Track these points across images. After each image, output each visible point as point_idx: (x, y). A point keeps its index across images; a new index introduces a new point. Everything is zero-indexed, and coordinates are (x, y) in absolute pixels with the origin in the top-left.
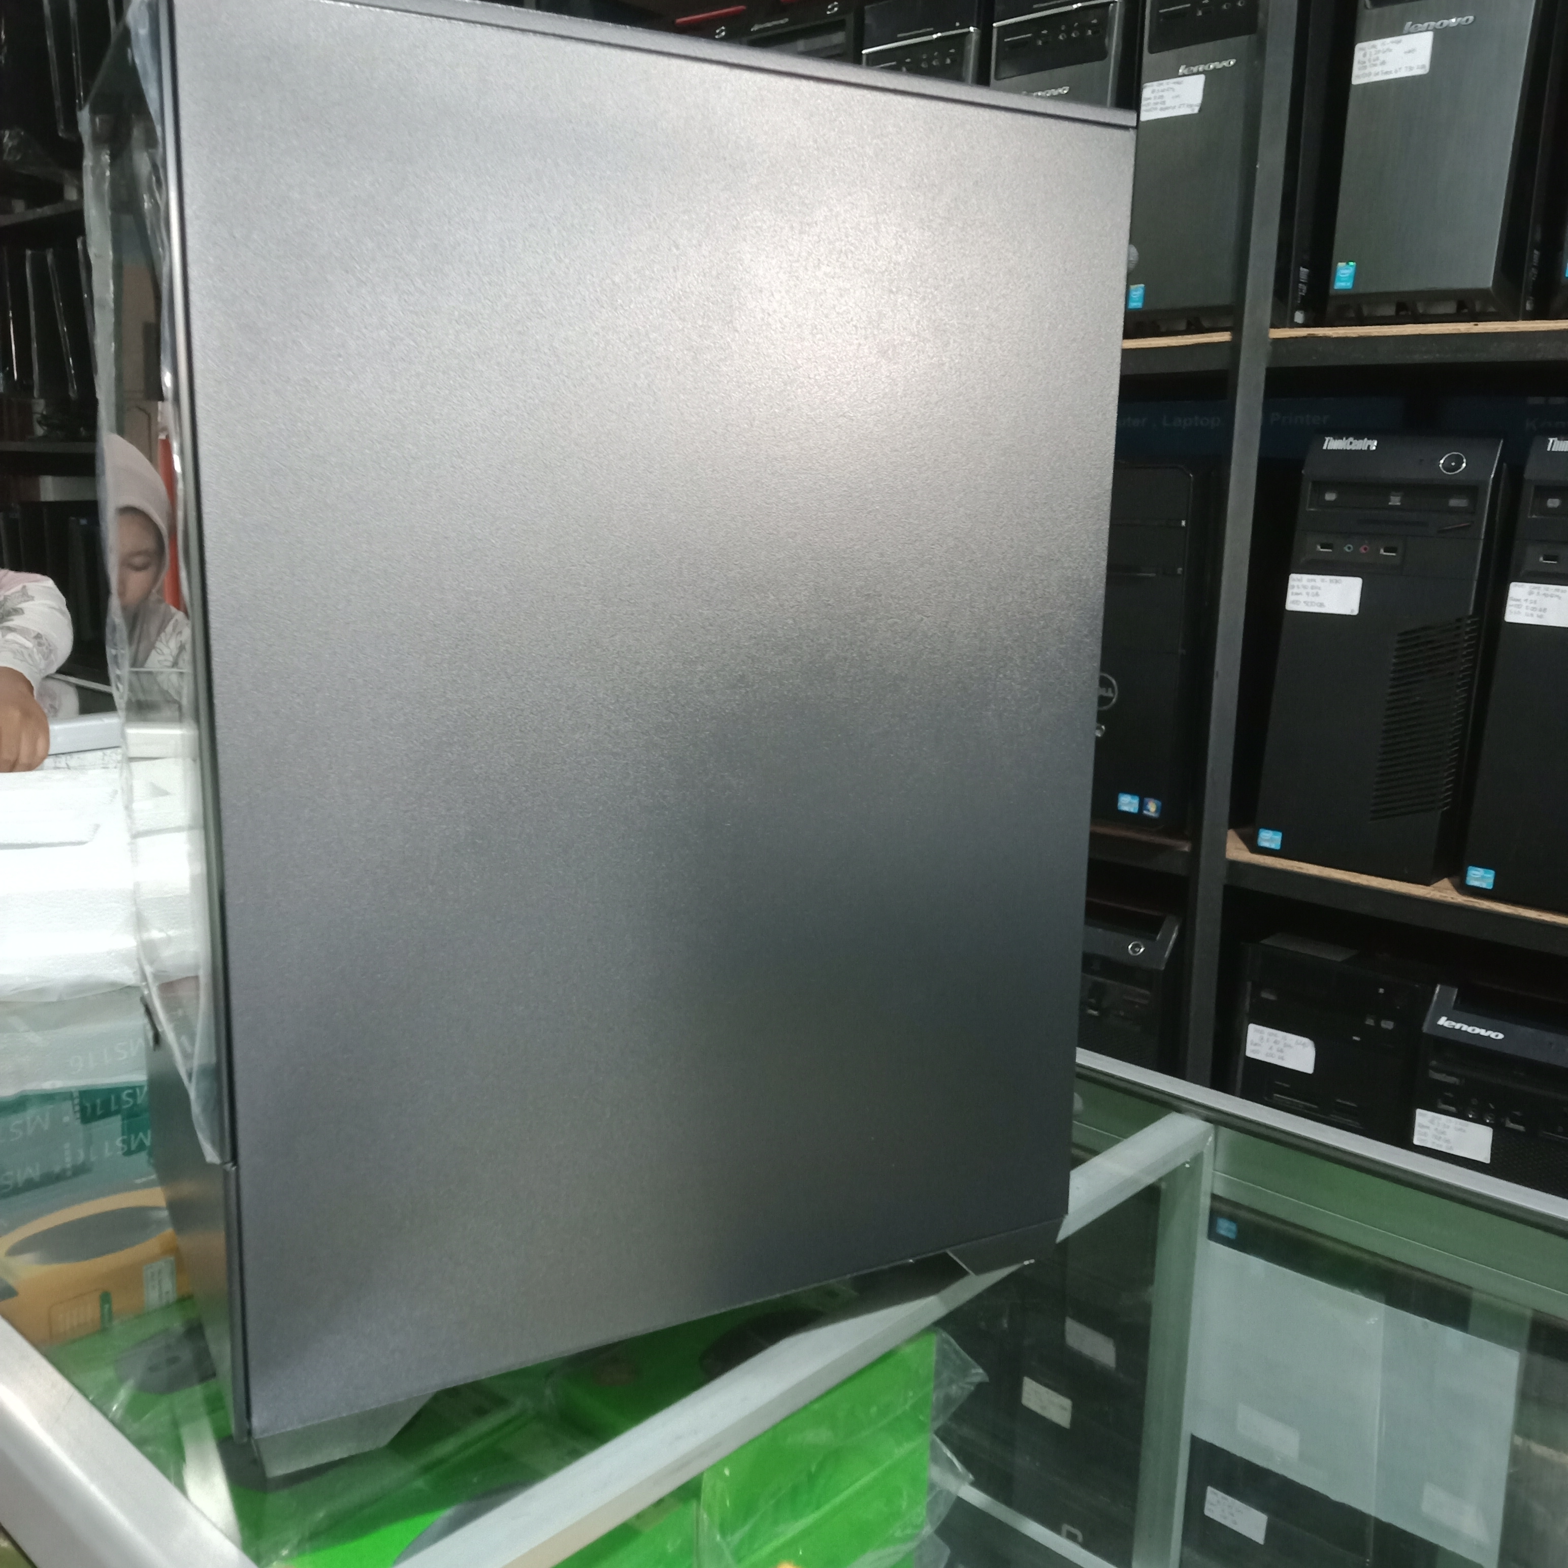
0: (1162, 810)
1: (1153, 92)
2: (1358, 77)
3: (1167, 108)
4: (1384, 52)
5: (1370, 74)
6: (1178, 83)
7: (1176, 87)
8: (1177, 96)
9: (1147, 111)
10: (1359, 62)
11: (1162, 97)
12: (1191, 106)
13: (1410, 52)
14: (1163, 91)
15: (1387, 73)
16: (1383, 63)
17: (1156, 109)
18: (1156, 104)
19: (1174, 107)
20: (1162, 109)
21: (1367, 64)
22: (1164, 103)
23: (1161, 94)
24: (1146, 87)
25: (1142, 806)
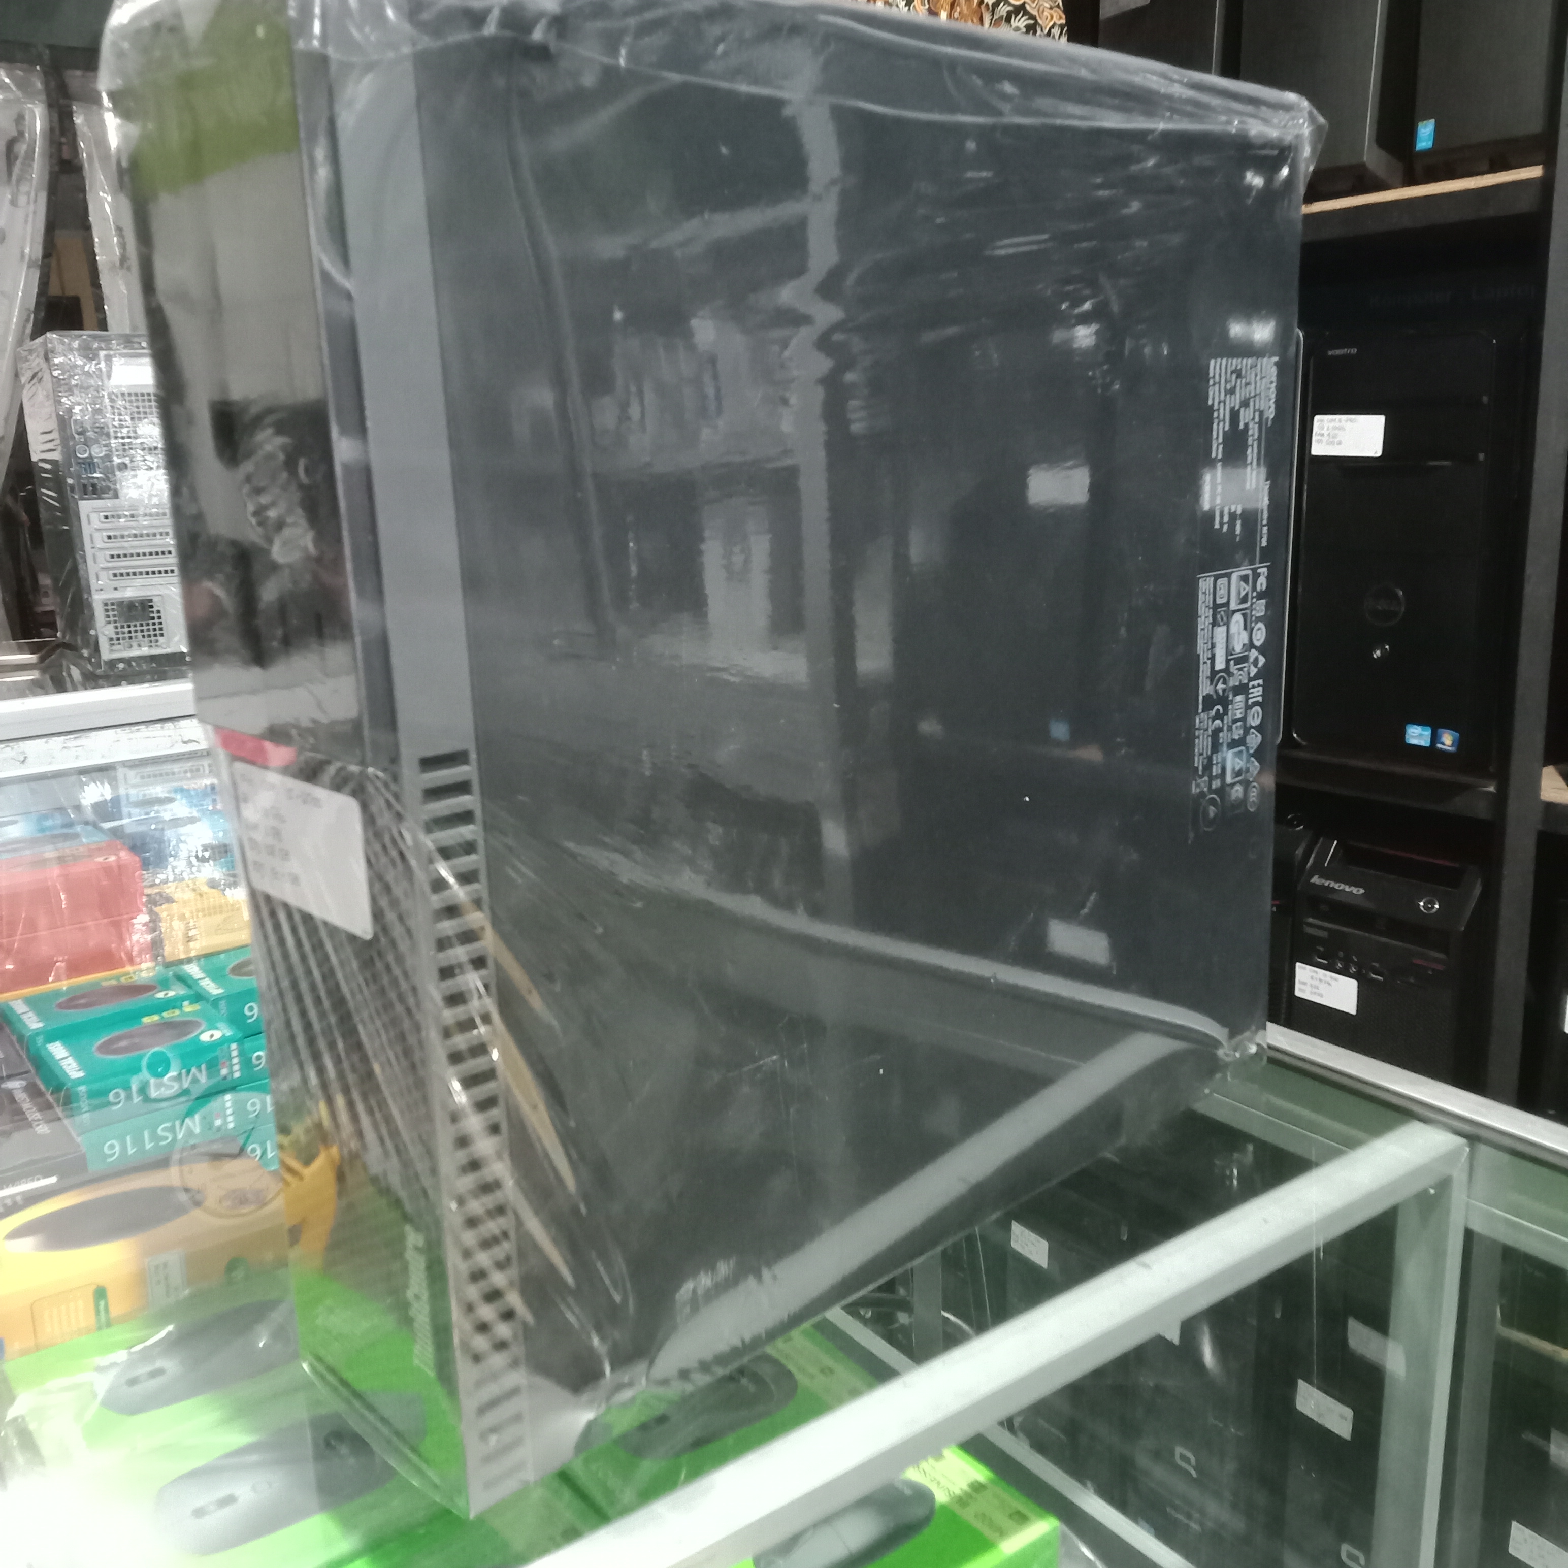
0: (1460, 744)
25: (1435, 738)
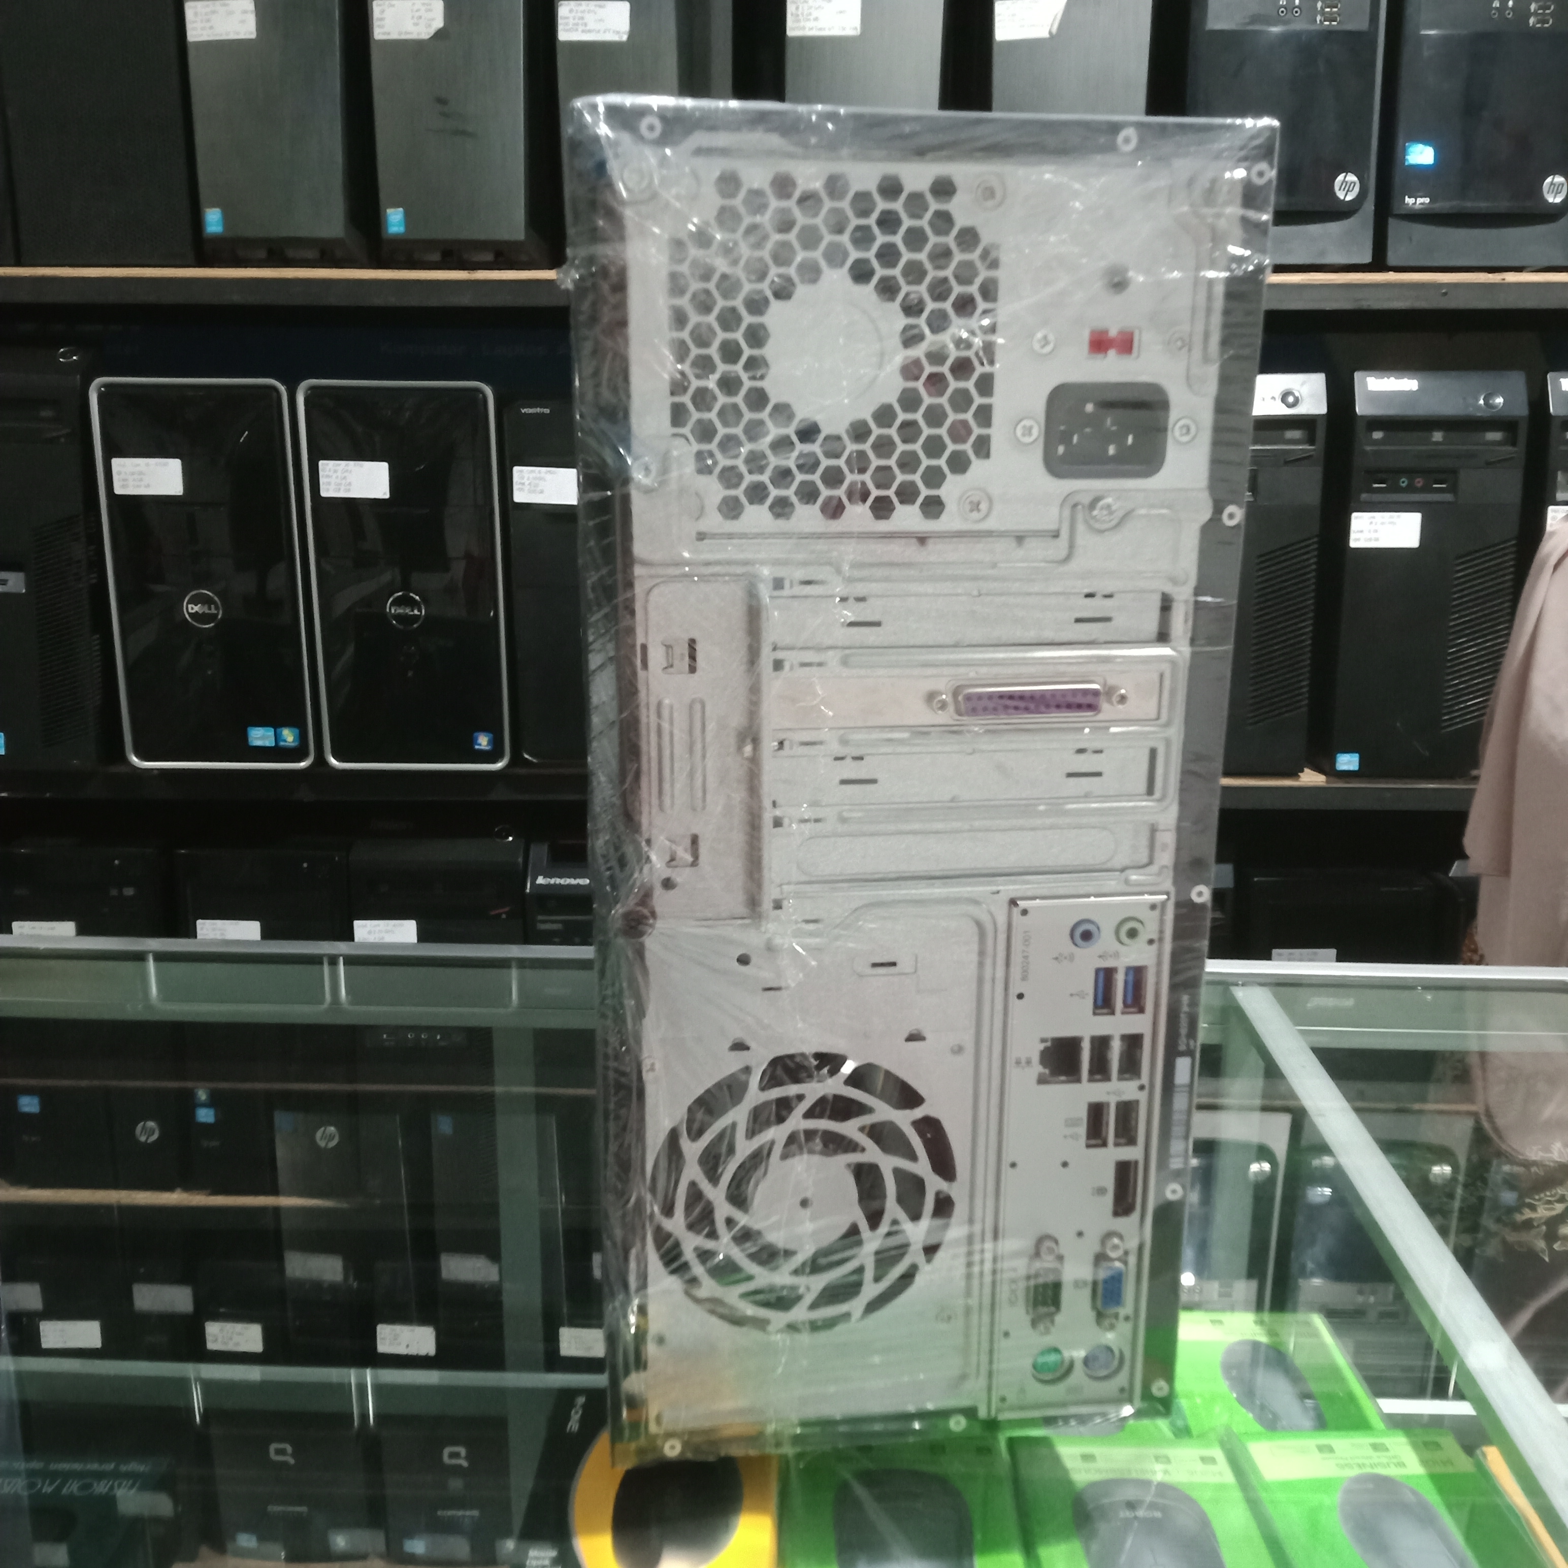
1: (571, 11)
2: (793, 29)
3: (590, 31)
4: (817, 9)
5: (804, 28)
6: (601, 6)
7: (597, 9)
8: (601, 20)
9: (567, 30)
10: (792, 15)
11: (582, 18)
12: (618, 32)
13: (841, 12)
14: (583, 12)
15: (820, 29)
16: (816, 19)
17: (577, 30)
18: (577, 24)
19: (599, 31)
20: (583, 31)
21: (801, 17)
22: (586, 25)
23: (580, 15)
24: (561, 5)
